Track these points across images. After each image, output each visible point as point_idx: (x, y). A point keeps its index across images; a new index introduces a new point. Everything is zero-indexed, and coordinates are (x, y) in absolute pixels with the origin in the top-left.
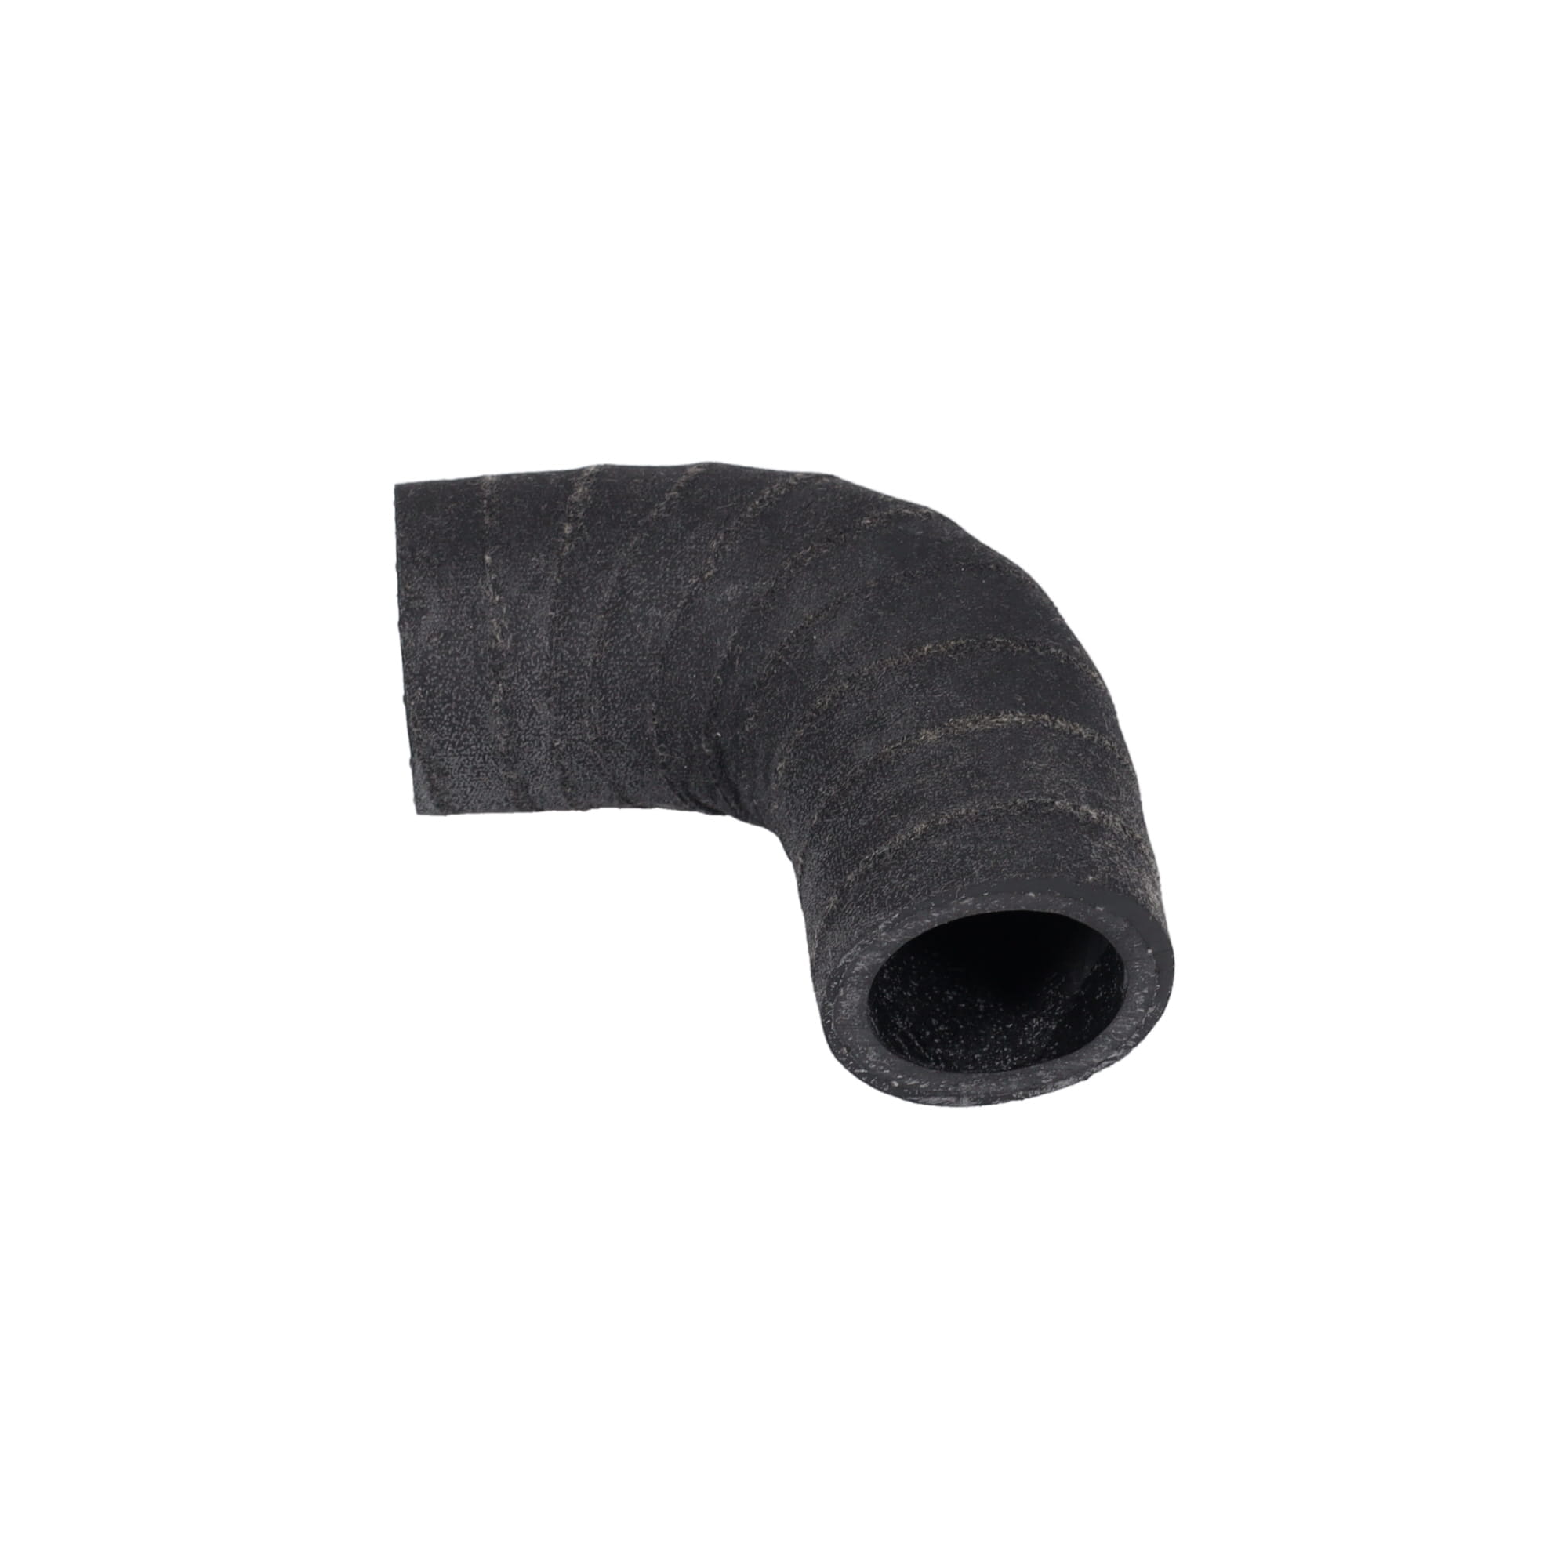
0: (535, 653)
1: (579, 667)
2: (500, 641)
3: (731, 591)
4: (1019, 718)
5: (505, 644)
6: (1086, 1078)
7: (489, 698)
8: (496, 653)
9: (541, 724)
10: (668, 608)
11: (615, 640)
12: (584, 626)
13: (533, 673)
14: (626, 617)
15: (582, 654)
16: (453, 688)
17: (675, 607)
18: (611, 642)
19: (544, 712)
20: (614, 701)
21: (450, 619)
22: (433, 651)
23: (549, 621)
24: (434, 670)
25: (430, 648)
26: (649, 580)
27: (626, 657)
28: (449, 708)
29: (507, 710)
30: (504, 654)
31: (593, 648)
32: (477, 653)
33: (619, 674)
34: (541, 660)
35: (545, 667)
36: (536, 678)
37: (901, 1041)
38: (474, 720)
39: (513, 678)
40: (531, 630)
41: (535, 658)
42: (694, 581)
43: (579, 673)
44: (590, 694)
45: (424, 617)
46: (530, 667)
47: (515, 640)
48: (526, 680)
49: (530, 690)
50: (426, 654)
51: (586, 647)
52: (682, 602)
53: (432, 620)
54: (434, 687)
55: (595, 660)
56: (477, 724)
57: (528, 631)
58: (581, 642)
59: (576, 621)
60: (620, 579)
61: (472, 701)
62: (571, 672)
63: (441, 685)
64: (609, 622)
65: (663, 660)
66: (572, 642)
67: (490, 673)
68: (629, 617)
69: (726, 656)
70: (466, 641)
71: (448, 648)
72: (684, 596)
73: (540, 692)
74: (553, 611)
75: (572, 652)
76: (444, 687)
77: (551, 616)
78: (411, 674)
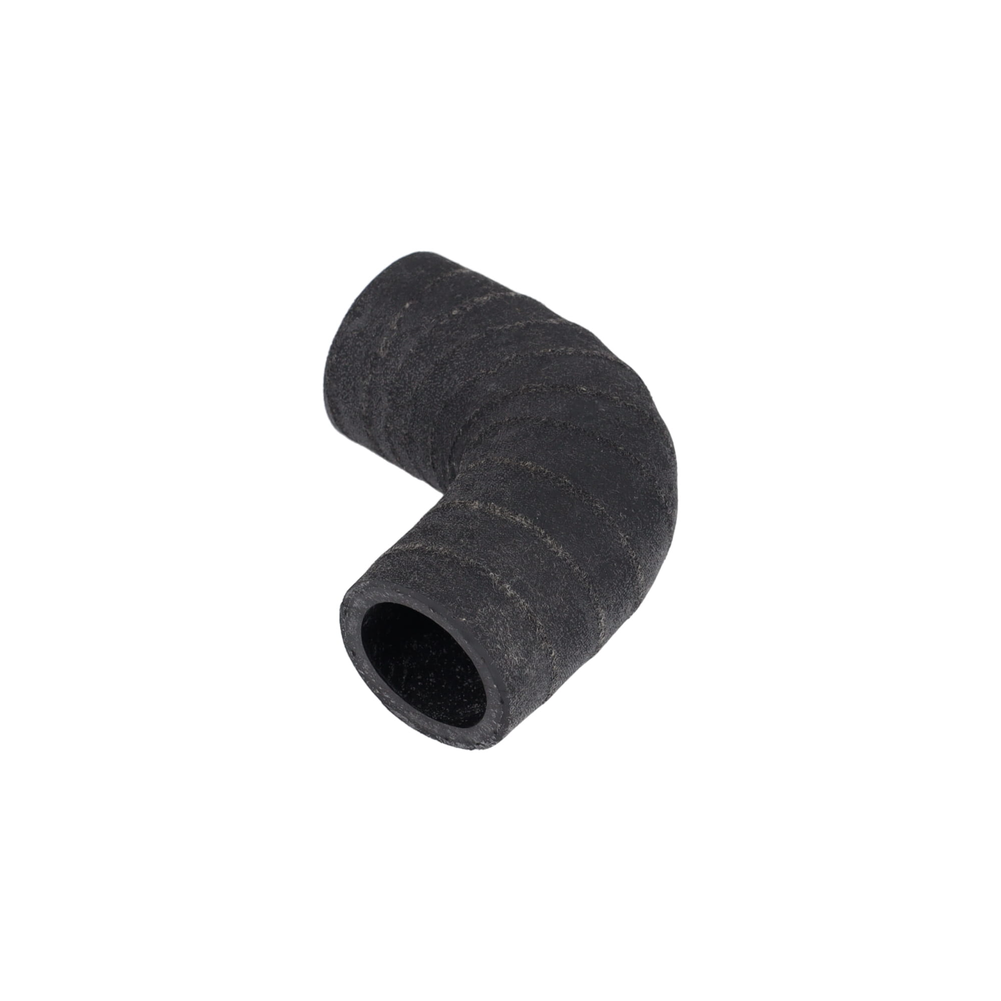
0: (393, 367)
1: (410, 387)
2: (381, 351)
3: (492, 386)
4: (526, 523)
5: (382, 354)
6: (471, 749)
7: (364, 379)
8: (377, 357)
9: (382, 409)
10: (462, 379)
11: (431, 382)
12: (422, 366)
13: (388, 377)
14: (443, 373)
15: (413, 381)
16: (350, 364)
17: (465, 380)
18: (430, 382)
19: (385, 403)
20: (418, 416)
21: (367, 326)
22: (350, 338)
23: (408, 353)
24: (346, 349)
25: (350, 336)
26: (466, 360)
27: (432, 394)
28: (345, 375)
29: (369, 392)
30: (380, 359)
31: (419, 381)
32: (368, 351)
33: (425, 402)
34: (394, 373)
35: (394, 378)
36: (388, 381)
37: (393, 669)
38: (354, 389)
39: (378, 374)
40: (397, 354)
41: (392, 370)
42: (483, 372)
43: (408, 391)
44: (409, 406)
45: (357, 318)
46: (387, 374)
47: (388, 355)
48: (383, 380)
49: (383, 386)
50: (347, 338)
51: (417, 378)
52: (470, 379)
53: (358, 322)
54: (342, 358)
55: (418, 387)
56: (354, 391)
57: (396, 353)
58: (416, 374)
59: (421, 361)
60: (454, 351)
61: (356, 377)
62: (405, 388)
63: (345, 359)
64: (435, 371)
65: (445, 406)
66: (412, 371)
67: (369, 365)
68: (444, 374)
69: (468, 420)
70: (367, 341)
71: (358, 340)
72: (474, 376)
73: (387, 390)
74: (413, 349)
75: (410, 377)
76: (346, 361)
77: (410, 351)
78: (336, 345)
